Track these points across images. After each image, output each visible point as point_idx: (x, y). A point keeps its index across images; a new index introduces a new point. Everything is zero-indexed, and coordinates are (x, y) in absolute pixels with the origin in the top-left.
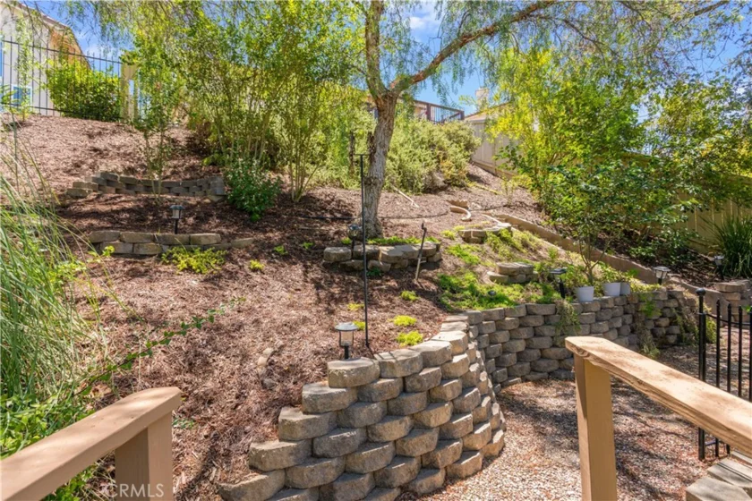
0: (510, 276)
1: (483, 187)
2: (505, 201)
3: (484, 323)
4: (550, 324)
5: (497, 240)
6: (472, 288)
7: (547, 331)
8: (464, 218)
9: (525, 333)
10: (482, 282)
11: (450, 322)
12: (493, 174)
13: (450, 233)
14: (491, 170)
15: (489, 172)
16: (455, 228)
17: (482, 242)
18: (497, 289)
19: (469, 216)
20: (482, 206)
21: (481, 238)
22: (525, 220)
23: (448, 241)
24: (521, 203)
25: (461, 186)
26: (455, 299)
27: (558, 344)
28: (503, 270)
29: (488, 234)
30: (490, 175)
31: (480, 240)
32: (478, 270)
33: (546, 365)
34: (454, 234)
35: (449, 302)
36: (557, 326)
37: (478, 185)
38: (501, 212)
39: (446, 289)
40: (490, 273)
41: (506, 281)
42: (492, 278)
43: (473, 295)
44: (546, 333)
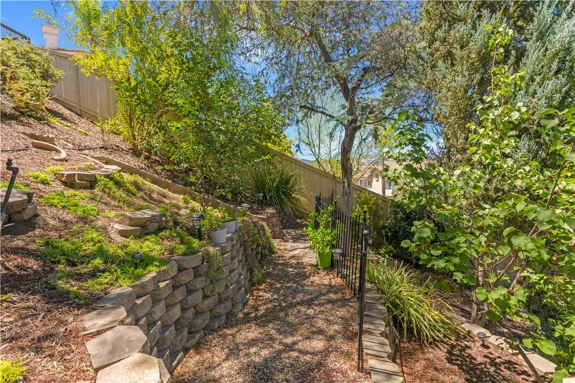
0: (142, 227)
1: (69, 125)
2: (101, 144)
3: (139, 302)
4: (201, 275)
5: (111, 184)
6: (101, 253)
7: (199, 283)
8: (56, 157)
9: (180, 294)
10: (111, 240)
11: (99, 333)
12: (78, 115)
13: (43, 176)
14: (74, 110)
15: (72, 111)
16: (48, 169)
17: (92, 187)
18: (134, 245)
19: (63, 155)
20: (74, 144)
21: (91, 183)
22: (127, 164)
23: (40, 186)
24: (117, 146)
25: (40, 119)
26: (80, 277)
27: (209, 294)
28: (133, 222)
29: (98, 177)
30: (74, 115)
31: (88, 185)
32: (99, 223)
33: (201, 322)
34: (49, 177)
35: (73, 287)
36: (207, 275)
37: (62, 122)
38: (98, 154)
39: (59, 262)
40: (118, 226)
41: (138, 233)
42: (123, 234)
43: (106, 262)
44: (198, 286)
